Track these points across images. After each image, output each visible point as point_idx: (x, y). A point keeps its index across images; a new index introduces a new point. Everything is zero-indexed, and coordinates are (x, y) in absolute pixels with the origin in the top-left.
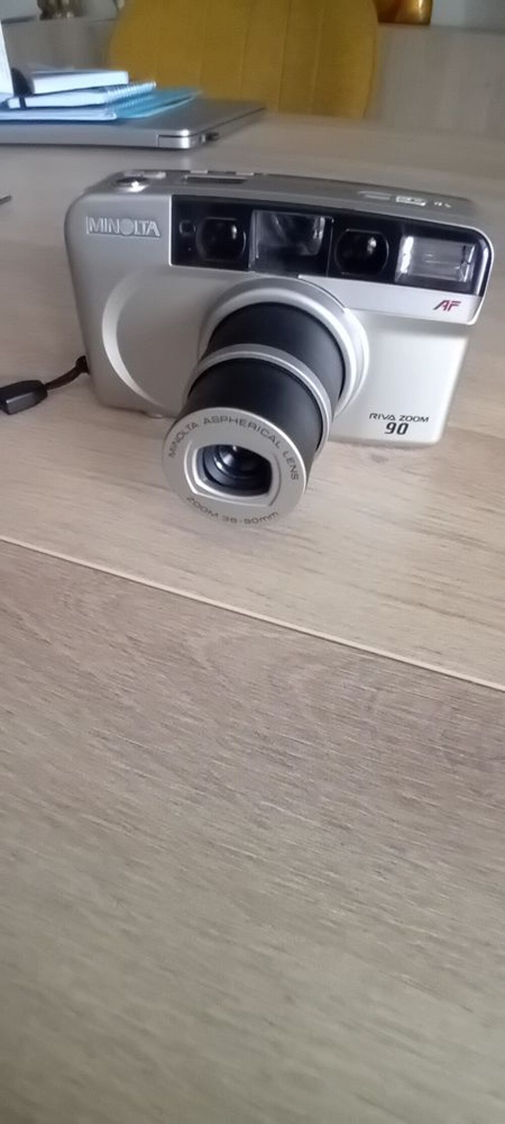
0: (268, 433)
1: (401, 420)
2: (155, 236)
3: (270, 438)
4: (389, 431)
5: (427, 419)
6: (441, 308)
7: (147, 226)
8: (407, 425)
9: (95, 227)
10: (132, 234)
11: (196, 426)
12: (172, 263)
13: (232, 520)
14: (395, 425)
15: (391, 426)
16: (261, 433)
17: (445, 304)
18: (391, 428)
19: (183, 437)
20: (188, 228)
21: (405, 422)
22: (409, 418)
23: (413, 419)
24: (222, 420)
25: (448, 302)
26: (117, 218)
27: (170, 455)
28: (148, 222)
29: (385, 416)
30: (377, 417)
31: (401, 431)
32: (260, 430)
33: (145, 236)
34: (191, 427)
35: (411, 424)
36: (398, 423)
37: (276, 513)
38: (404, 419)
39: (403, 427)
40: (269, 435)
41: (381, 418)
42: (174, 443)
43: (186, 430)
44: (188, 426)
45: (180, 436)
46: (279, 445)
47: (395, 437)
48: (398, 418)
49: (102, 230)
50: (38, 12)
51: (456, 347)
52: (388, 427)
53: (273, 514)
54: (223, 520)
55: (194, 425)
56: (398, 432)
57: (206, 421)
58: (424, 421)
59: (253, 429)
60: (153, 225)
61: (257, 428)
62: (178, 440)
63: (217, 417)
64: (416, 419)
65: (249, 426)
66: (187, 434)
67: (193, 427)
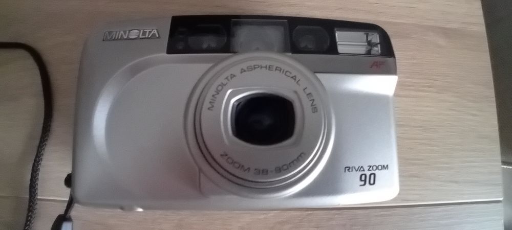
0: (291, 73)
1: (369, 170)
3: (292, 77)
4: (363, 183)
5: (387, 166)
8: (374, 175)
11: (234, 76)
13: (263, 171)
14: (366, 175)
16: (285, 74)
18: (364, 180)
19: (223, 88)
21: (372, 172)
22: (375, 168)
23: (377, 168)
24: (255, 68)
27: (209, 109)
29: (357, 168)
30: (350, 170)
31: (372, 182)
32: (284, 72)
34: (229, 78)
35: (377, 172)
36: (368, 173)
37: (302, 153)
38: (371, 169)
39: (372, 176)
40: (291, 76)
41: (354, 170)
42: (213, 96)
43: (225, 82)
44: (227, 78)
45: (220, 88)
46: (299, 82)
47: (369, 189)
48: (366, 168)
52: (361, 180)
53: (300, 156)
54: (255, 174)
55: (233, 76)
56: (370, 184)
57: (243, 71)
58: (385, 168)
59: (279, 71)
61: (282, 71)
62: (218, 92)
63: (251, 66)
64: (380, 168)
65: (276, 70)
66: (225, 85)
67: (231, 78)
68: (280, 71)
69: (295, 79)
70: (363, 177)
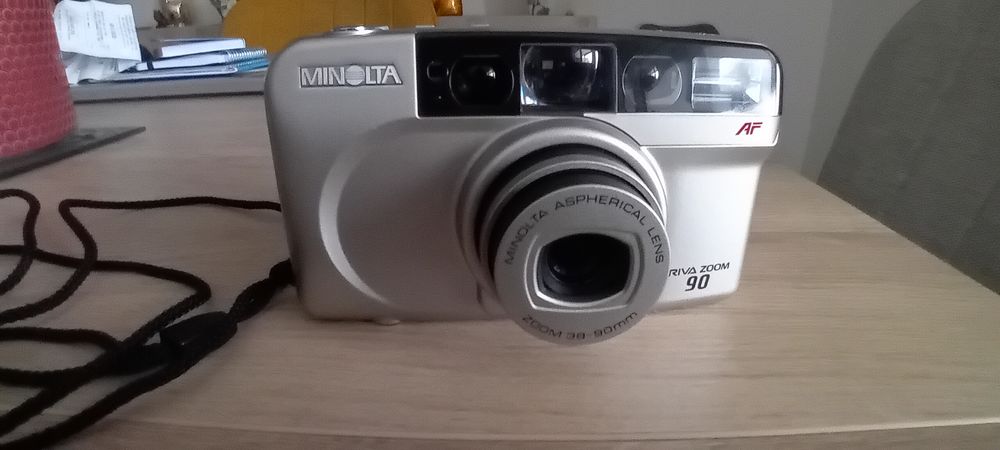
0: (633, 207)
1: (702, 271)
2: (395, 84)
3: (633, 213)
4: (691, 287)
5: (728, 264)
6: (744, 132)
7: (383, 72)
8: (708, 276)
9: (309, 79)
10: (364, 84)
12: (419, 115)
14: (696, 278)
15: (692, 281)
16: (624, 209)
17: (747, 127)
18: (692, 283)
19: (528, 232)
20: (438, 71)
21: (706, 273)
22: (710, 268)
23: (714, 268)
24: (578, 201)
25: (750, 124)
26: (340, 66)
28: (384, 67)
29: (685, 271)
30: (677, 273)
31: (702, 285)
32: (623, 206)
33: (381, 84)
34: (538, 217)
35: (712, 273)
36: (700, 275)
38: (705, 270)
39: (705, 278)
41: (681, 273)
42: (513, 243)
43: (531, 222)
44: (534, 217)
45: (523, 232)
46: (643, 221)
47: (697, 293)
48: (698, 269)
49: (320, 83)
50: (155, 23)
51: (747, 177)
52: (688, 284)
54: (568, 338)
55: (544, 214)
56: (700, 287)
57: (559, 205)
58: (725, 267)
59: (614, 205)
60: (391, 71)
61: (619, 204)
62: (520, 238)
63: (572, 198)
64: (718, 267)
65: (610, 202)
66: (532, 227)
67: (541, 217)
68: (617, 204)
69: (638, 217)
70: (692, 280)
